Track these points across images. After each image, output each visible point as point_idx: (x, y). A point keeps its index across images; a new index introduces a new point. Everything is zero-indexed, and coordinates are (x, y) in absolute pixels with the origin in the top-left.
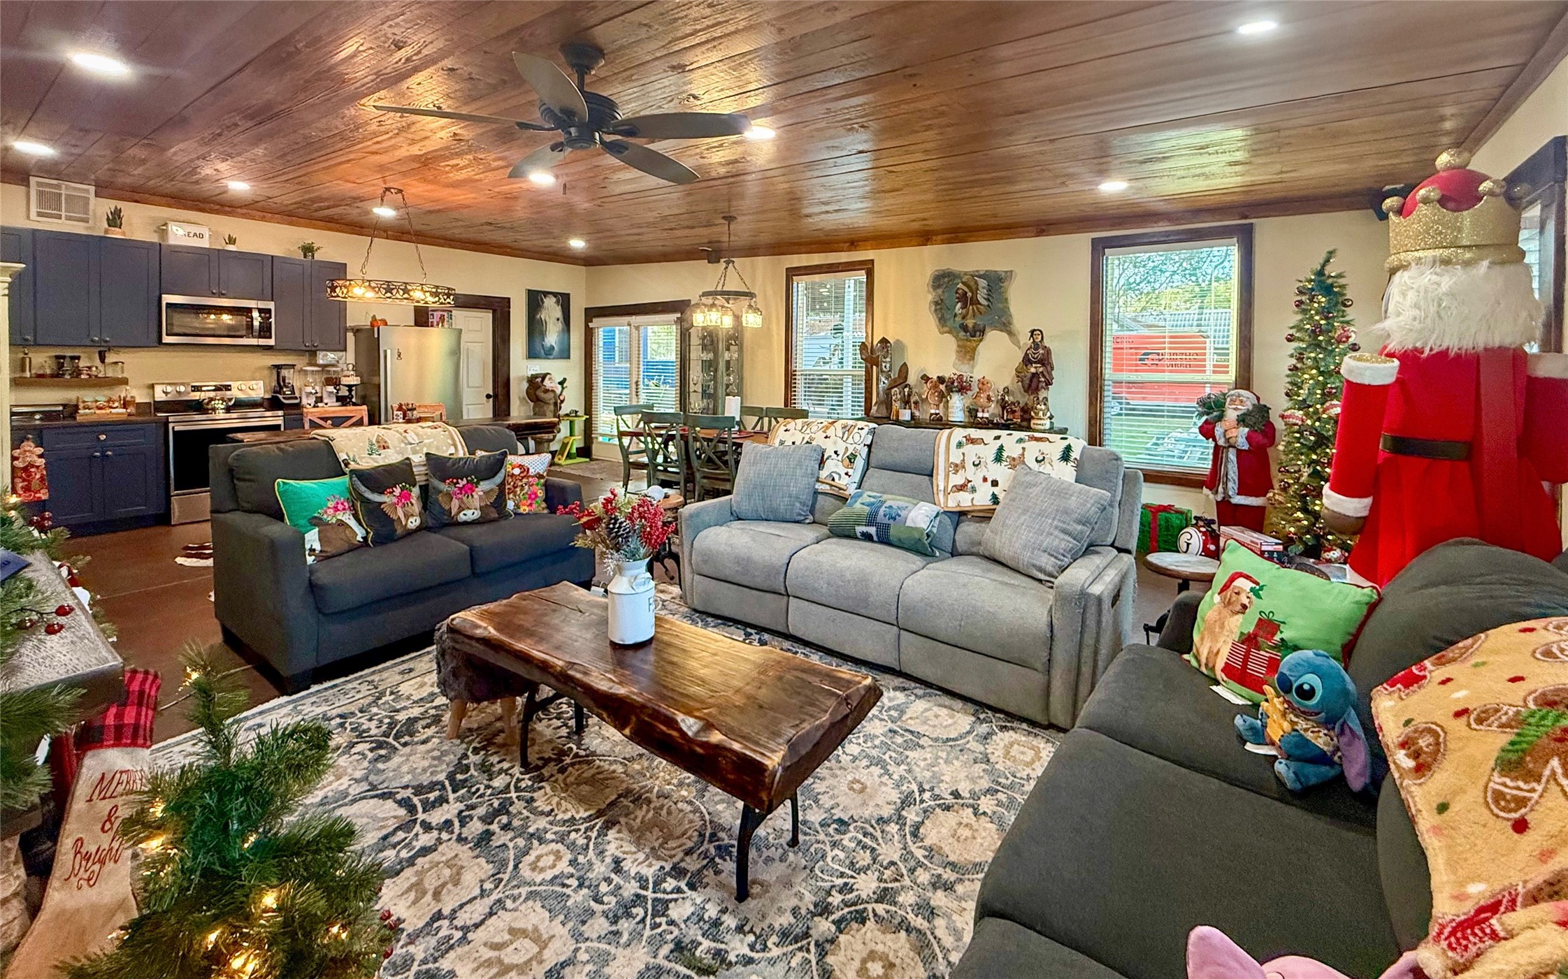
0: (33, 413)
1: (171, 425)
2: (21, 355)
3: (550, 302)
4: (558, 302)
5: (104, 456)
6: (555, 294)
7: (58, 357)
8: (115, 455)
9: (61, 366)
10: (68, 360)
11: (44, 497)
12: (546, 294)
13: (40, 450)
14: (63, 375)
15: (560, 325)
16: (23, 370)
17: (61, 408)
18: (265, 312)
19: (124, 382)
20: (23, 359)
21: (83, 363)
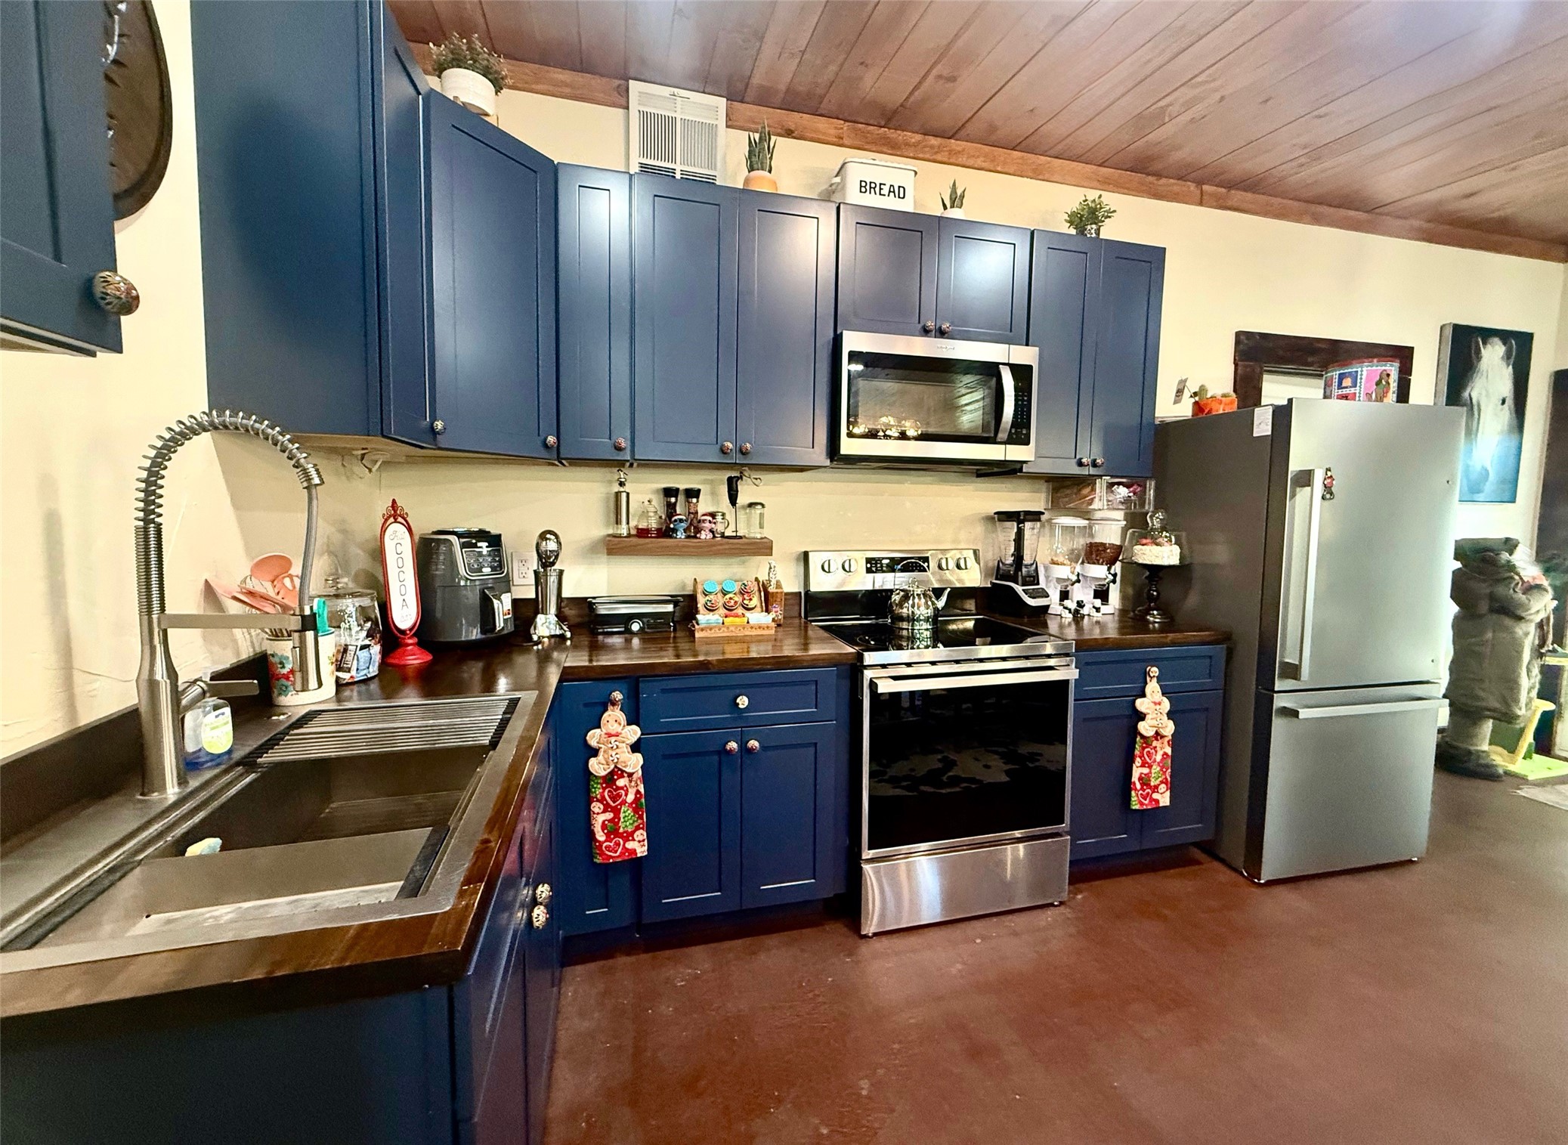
0: (631, 617)
1: (868, 674)
2: (616, 488)
3: (1493, 357)
4: (1508, 356)
5: (744, 749)
6: (1505, 336)
7: (669, 492)
8: (763, 748)
9: (671, 509)
10: (681, 498)
11: (642, 851)
12: (1487, 334)
13: (634, 733)
14: (675, 530)
15: (1506, 414)
16: (618, 522)
17: (670, 608)
18: (1022, 373)
19: (764, 548)
20: (618, 495)
21: (703, 506)
